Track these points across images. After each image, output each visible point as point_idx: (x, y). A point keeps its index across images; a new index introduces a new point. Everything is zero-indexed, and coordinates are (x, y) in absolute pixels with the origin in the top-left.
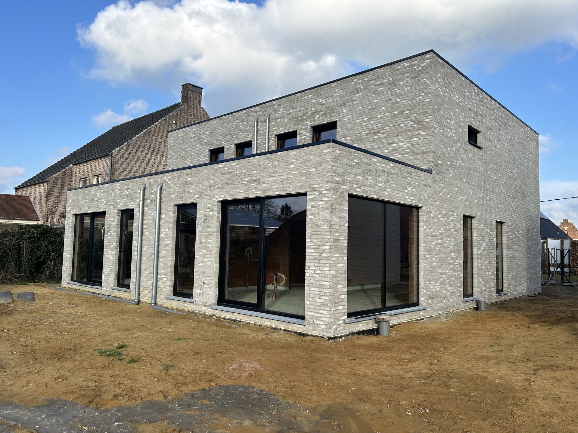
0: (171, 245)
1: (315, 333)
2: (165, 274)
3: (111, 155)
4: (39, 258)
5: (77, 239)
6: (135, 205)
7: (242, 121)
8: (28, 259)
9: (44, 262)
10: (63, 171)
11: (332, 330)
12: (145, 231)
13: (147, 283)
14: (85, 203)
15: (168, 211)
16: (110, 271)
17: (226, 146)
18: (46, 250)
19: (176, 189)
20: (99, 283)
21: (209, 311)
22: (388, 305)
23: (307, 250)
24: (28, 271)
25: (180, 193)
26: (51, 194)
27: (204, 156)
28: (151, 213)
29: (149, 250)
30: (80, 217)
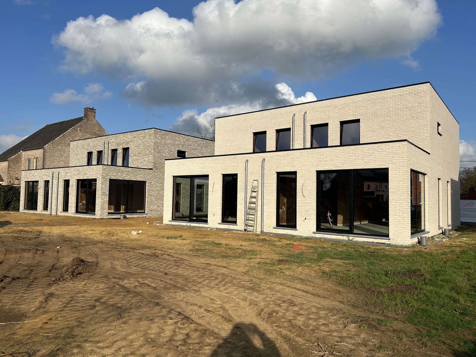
0: (62, 194)
1: (97, 218)
2: (60, 204)
3: (44, 148)
4: (8, 200)
5: (26, 192)
6: (49, 179)
7: (99, 142)
8: (3, 201)
9: (10, 202)
10: (17, 154)
11: (101, 217)
12: (53, 189)
13: (54, 207)
14: (30, 177)
15: (61, 182)
16: (41, 204)
17: (93, 152)
18: (11, 196)
19: (63, 174)
20: (36, 209)
21: (73, 215)
22: (128, 212)
23: (96, 195)
24: (3, 206)
25: (65, 176)
26: (11, 167)
27: (85, 155)
28: (55, 182)
29: (54, 196)
30: (28, 183)
